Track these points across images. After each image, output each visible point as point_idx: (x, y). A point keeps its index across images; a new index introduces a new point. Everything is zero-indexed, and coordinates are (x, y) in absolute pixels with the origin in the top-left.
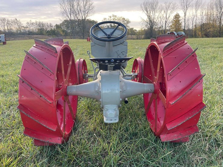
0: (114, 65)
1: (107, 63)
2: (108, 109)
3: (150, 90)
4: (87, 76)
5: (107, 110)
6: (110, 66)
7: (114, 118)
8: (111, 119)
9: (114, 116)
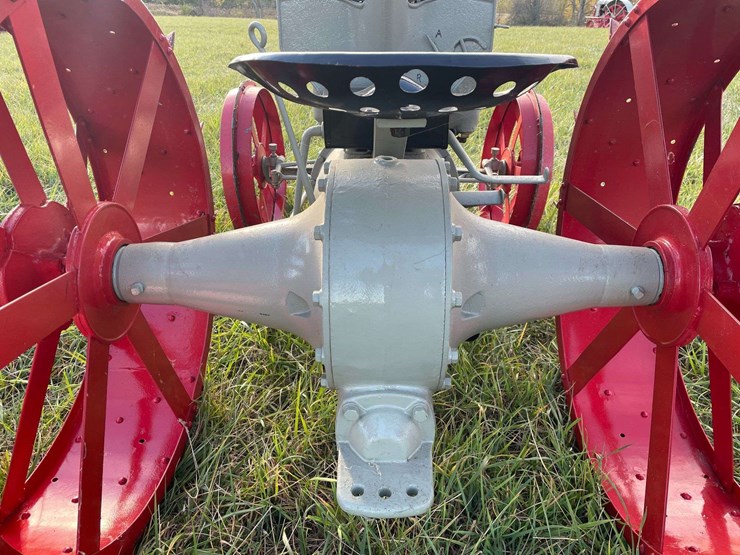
0: (421, 123)
1: (368, 101)
2: (365, 410)
3: (636, 291)
4: (278, 169)
5: (361, 418)
6: (392, 130)
7: (405, 475)
8: (385, 487)
9: (405, 461)
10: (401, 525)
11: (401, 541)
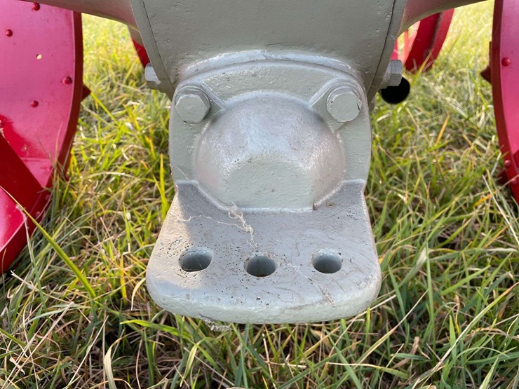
2: (222, 104)
7: (308, 233)
8: (261, 254)
9: (309, 209)
10: (299, 342)
11: (299, 364)
